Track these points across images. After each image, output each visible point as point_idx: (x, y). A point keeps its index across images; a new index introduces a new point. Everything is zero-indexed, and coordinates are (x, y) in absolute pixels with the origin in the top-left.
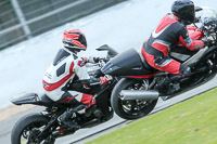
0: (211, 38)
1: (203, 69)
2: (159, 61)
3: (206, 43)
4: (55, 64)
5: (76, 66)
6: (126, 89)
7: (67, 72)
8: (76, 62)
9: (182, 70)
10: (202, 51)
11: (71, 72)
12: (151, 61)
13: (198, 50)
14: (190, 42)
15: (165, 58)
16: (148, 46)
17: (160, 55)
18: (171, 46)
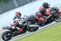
0: (52, 12)
1: (50, 20)
2: (39, 18)
3: (51, 14)
4: (13, 20)
5: (18, 21)
6: (31, 24)
7: (16, 22)
8: (18, 20)
9: (44, 20)
10: (50, 15)
11: (17, 22)
12: (37, 18)
13: (49, 15)
14: (47, 13)
15: (40, 17)
16: (36, 14)
17: (39, 16)
18: (42, 14)
